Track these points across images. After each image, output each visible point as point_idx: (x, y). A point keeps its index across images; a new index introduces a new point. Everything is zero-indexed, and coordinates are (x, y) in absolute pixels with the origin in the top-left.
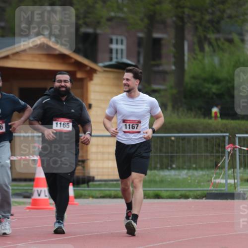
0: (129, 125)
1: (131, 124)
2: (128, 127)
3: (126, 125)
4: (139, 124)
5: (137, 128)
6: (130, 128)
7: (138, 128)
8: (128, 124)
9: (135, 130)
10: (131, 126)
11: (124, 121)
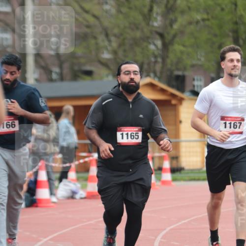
0: (230, 123)
1: (233, 122)
2: (228, 125)
3: (225, 123)
4: (242, 122)
5: (239, 128)
6: (230, 128)
7: (241, 127)
8: (228, 122)
9: (237, 130)
10: (232, 125)
11: (223, 118)
